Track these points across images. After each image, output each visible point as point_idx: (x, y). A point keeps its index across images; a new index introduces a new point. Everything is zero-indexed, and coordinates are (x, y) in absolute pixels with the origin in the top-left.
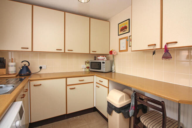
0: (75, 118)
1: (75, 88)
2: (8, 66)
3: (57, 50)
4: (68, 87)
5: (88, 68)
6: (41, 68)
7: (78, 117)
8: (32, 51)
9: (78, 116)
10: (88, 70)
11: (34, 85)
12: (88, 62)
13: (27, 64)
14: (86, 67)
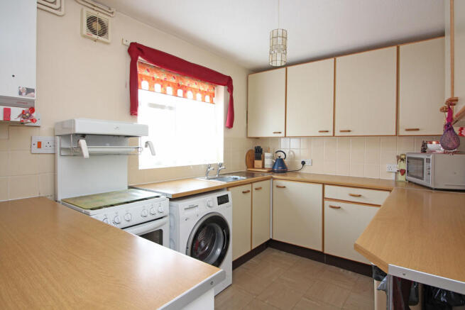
0: (342, 270)
1: (339, 208)
2: (264, 156)
3: (320, 132)
4: (326, 202)
5: (402, 172)
6: (303, 163)
7: (350, 272)
8: (285, 136)
9: (349, 270)
10: (401, 178)
11: (278, 187)
12: (403, 157)
13: (283, 156)
14: (396, 170)
